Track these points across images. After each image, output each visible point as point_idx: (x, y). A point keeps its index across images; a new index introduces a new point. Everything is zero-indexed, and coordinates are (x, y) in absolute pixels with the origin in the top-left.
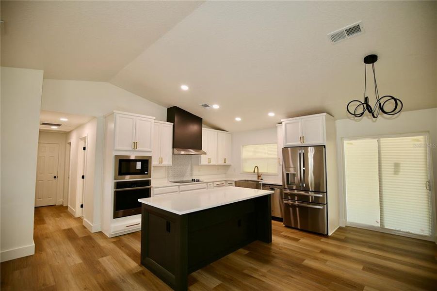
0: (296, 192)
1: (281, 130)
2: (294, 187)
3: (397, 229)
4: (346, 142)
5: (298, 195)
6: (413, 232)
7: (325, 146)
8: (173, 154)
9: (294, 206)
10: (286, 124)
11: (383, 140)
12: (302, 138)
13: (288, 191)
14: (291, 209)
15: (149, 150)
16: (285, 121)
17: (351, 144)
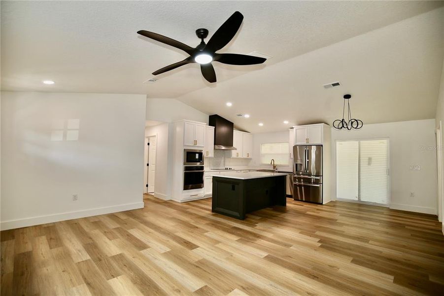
0: (302, 176)
1: (292, 134)
2: (301, 173)
3: (369, 201)
4: (338, 143)
5: (304, 178)
6: (378, 202)
7: (322, 145)
8: (214, 149)
9: (300, 186)
10: (296, 130)
11: (362, 142)
12: (307, 139)
13: (296, 176)
14: (298, 188)
15: (203, 146)
16: (296, 127)
17: (341, 144)
